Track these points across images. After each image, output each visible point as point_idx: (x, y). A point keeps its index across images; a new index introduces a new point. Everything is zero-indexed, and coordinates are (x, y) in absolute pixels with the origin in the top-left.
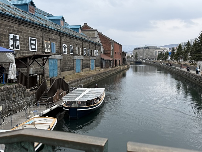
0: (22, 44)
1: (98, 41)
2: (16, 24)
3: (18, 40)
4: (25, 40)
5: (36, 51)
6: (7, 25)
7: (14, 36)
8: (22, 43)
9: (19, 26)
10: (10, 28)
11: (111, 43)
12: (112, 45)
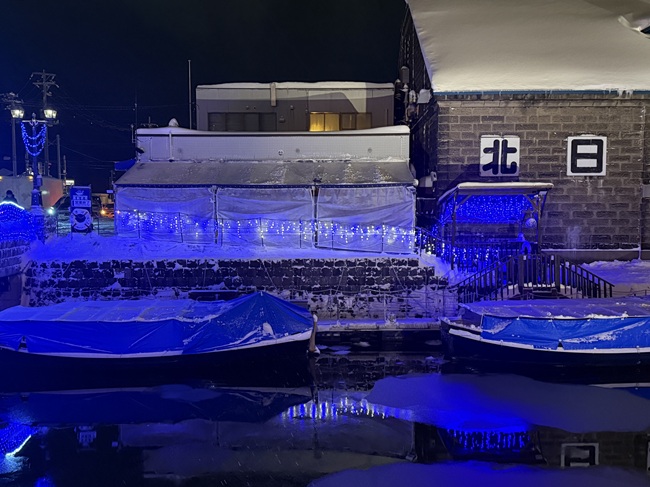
0: (532, 158)
2: (513, 110)
3: (513, 150)
4: (552, 147)
5: (603, 173)
6: (478, 117)
7: (496, 142)
8: (537, 155)
9: (523, 113)
10: (486, 122)
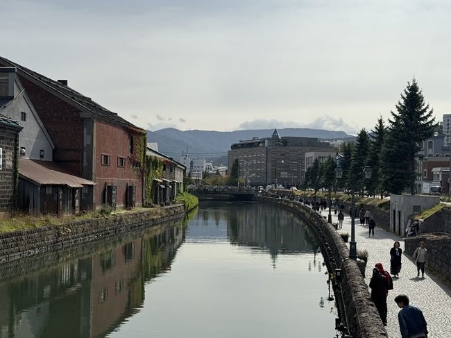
1: (22, 110)
11: (82, 120)
12: (85, 130)
